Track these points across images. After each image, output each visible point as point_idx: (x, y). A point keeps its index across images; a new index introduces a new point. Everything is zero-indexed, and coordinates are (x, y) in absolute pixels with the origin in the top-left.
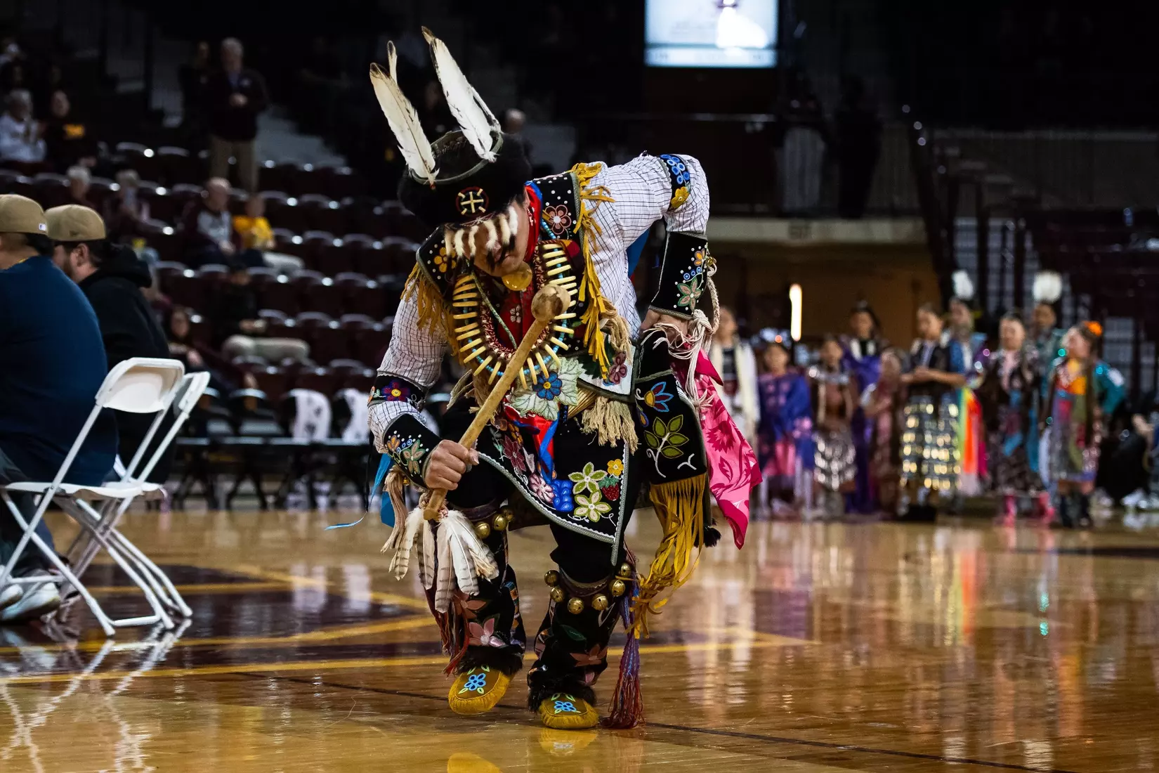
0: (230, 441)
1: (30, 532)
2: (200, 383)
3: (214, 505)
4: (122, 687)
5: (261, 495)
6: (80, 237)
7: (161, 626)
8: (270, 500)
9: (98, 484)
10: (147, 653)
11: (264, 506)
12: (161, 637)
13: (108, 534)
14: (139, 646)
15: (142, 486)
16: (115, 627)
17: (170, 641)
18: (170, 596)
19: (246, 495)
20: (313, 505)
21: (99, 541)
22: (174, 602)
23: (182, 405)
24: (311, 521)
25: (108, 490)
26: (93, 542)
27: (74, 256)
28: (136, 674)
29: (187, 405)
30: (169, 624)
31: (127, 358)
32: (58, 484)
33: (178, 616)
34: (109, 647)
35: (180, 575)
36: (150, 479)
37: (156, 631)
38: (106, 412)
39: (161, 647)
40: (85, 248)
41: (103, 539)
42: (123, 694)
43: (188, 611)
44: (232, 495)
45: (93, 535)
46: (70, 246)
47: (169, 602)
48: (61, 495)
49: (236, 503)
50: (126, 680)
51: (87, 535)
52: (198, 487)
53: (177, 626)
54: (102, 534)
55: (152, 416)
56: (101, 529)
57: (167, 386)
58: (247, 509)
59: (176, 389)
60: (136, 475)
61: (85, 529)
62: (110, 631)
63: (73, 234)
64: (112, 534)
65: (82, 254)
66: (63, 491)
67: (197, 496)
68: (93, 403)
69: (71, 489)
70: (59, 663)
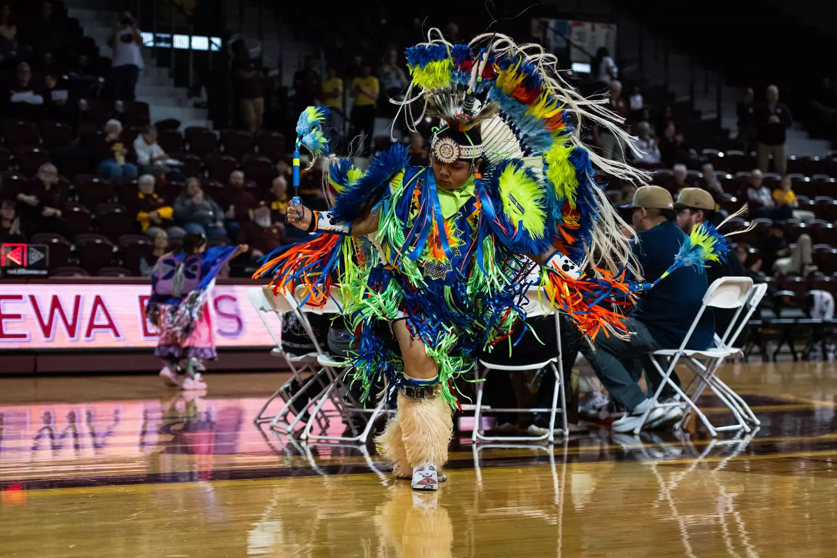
0: (775, 321)
1: (667, 378)
2: (762, 289)
3: (766, 359)
4: (721, 466)
5: (794, 353)
6: (700, 206)
7: (742, 430)
8: (799, 355)
9: (704, 350)
10: (735, 446)
11: (796, 359)
12: (743, 436)
13: (710, 378)
14: (730, 442)
15: (730, 350)
16: (717, 432)
17: (748, 439)
18: (747, 413)
19: (785, 353)
20: (825, 358)
21: (705, 382)
22: (749, 416)
23: (751, 303)
24: (825, 367)
25: (710, 353)
26: (702, 383)
27: (694, 217)
28: (729, 458)
29: (755, 302)
30: (748, 429)
31: (720, 277)
32: (682, 350)
33: (752, 424)
34: (714, 443)
35: (751, 401)
36: (734, 346)
37: (739, 434)
38: (709, 309)
39: (743, 443)
40: (701, 213)
41: (708, 381)
42: (721, 470)
43: (758, 422)
44: (777, 353)
45: (702, 379)
46: (694, 210)
47: (746, 417)
48: (684, 357)
49: (779, 357)
50: (724, 462)
51: (698, 379)
52: (756, 349)
53: (752, 430)
54: (707, 378)
55: (735, 310)
56: (706, 375)
57: (743, 292)
58: (786, 362)
59: (749, 293)
60: (727, 343)
61: (697, 374)
62: (714, 434)
63: (697, 203)
64: (713, 379)
65: (699, 216)
66: (685, 354)
67: (756, 354)
68: (701, 303)
69: (690, 353)
70: (683, 452)
